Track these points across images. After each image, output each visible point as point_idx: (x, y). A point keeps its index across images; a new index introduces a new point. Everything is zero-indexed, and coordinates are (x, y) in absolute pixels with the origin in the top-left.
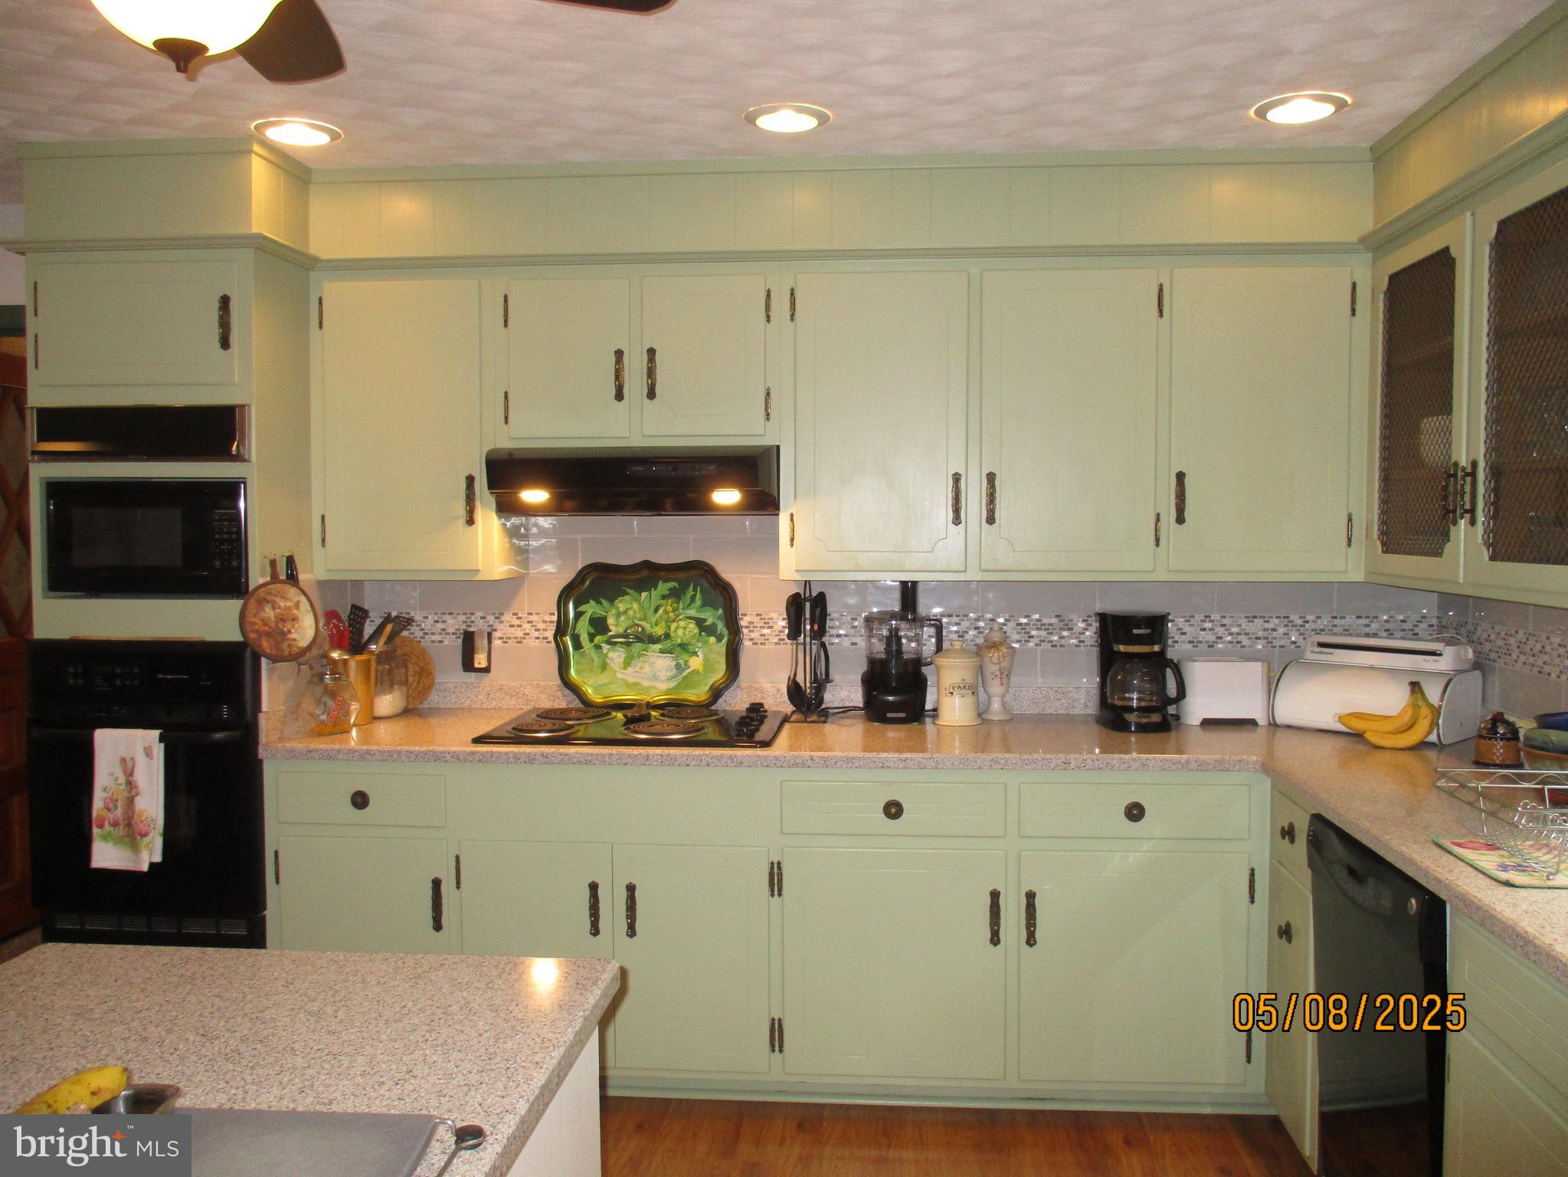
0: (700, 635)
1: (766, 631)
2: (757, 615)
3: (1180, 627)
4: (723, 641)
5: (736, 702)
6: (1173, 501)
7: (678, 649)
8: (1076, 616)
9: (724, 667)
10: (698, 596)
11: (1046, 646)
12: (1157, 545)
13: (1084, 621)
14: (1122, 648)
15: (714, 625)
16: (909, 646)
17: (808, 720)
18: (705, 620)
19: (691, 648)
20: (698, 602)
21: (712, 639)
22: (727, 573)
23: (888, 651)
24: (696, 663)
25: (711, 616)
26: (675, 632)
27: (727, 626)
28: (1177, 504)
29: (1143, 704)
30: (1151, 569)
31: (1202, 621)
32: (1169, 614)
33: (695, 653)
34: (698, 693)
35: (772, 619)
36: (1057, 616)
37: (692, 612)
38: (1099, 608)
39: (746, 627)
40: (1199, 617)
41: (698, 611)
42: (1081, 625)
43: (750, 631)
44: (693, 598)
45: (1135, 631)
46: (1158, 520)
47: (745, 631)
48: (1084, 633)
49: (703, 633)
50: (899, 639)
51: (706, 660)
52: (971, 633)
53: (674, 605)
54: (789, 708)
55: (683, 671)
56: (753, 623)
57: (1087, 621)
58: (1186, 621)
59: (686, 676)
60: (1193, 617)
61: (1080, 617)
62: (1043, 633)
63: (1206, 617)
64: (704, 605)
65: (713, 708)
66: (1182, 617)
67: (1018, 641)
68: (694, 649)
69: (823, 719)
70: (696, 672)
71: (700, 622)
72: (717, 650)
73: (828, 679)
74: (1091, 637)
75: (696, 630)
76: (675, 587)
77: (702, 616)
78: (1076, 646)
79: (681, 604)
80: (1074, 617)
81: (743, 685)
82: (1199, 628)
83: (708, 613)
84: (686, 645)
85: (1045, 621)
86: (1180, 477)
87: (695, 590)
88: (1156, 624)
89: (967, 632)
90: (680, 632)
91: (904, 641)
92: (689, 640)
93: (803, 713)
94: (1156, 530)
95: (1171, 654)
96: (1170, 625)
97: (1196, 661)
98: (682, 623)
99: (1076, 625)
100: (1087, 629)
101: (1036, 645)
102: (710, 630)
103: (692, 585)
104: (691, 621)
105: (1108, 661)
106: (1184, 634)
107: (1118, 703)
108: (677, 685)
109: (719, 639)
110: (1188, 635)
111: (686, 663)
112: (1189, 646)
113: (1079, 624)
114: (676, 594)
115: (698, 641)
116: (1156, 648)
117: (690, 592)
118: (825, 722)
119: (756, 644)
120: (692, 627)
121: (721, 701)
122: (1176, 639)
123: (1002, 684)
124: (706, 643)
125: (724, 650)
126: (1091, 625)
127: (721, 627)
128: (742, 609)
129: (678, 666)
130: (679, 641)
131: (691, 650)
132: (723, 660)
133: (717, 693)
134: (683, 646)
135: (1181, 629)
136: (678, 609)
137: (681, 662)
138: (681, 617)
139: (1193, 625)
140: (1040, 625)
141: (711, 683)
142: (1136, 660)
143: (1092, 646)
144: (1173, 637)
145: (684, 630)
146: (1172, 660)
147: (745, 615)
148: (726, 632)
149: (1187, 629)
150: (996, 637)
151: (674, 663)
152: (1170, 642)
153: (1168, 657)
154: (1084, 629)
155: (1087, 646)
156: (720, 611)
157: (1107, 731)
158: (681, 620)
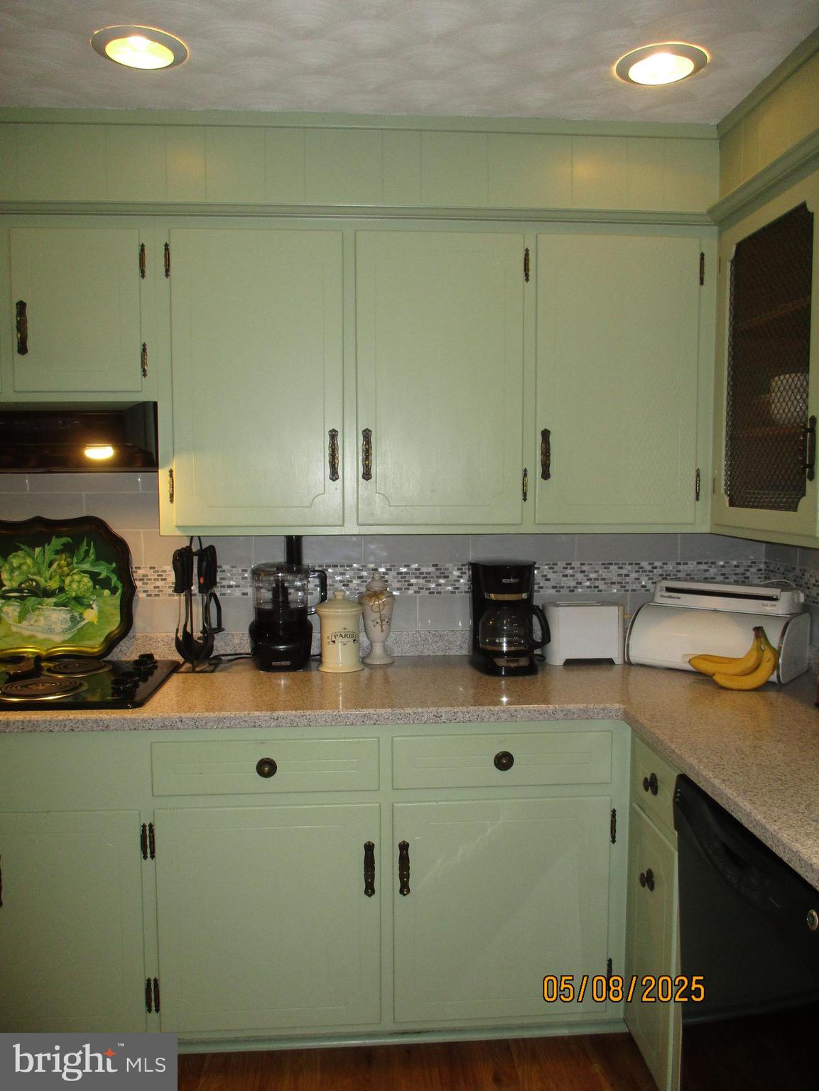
0: (94, 588)
1: (159, 583)
2: (151, 568)
3: (545, 573)
4: (117, 594)
5: (128, 653)
6: (539, 457)
7: (73, 602)
8: (451, 565)
9: (119, 619)
10: (92, 551)
11: (424, 593)
12: (525, 499)
13: (458, 569)
14: (493, 596)
15: (108, 579)
16: (296, 596)
17: (198, 669)
18: (99, 574)
19: (86, 601)
20: (92, 557)
21: (107, 592)
22: (120, 528)
23: (275, 600)
24: (91, 615)
25: (104, 570)
26: (70, 585)
27: (120, 578)
28: (542, 461)
29: (512, 649)
30: (519, 522)
31: (564, 568)
32: (535, 563)
33: (90, 606)
34: (93, 645)
35: (165, 571)
36: (434, 565)
37: (86, 566)
38: (472, 557)
39: (140, 580)
40: (561, 564)
41: (92, 565)
42: (456, 573)
43: (143, 584)
44: (87, 553)
45: (504, 581)
46: (525, 475)
47: (138, 584)
48: (459, 581)
49: (97, 587)
50: (285, 590)
51: (101, 612)
52: (354, 582)
53: (69, 560)
54: (178, 658)
55: (78, 622)
56: (147, 576)
57: (462, 569)
58: (550, 568)
59: (82, 628)
60: (557, 564)
61: (455, 565)
62: (422, 581)
63: (567, 564)
64: (98, 559)
65: (109, 658)
66: (547, 565)
67: (399, 589)
68: (89, 602)
69: (212, 668)
70: (91, 624)
71: (94, 576)
72: (112, 601)
73: (220, 628)
74: (465, 584)
75: (91, 584)
76: (69, 542)
77: (96, 570)
78: (452, 592)
79: (75, 558)
80: (449, 565)
81: (138, 635)
82: (561, 575)
83: (102, 567)
84: (83, 597)
85: (424, 570)
86: (546, 434)
87: (88, 545)
88: (522, 574)
89: (351, 581)
90: (75, 586)
91: (290, 591)
92: (83, 594)
93: (192, 663)
94: (524, 485)
95: (537, 601)
96: (536, 572)
97: (558, 606)
98: (76, 577)
99: (452, 573)
100: (461, 577)
101: (415, 592)
102: (105, 583)
103: (85, 541)
104: (86, 575)
105: (481, 608)
106: (549, 580)
107: (489, 648)
108: (73, 637)
109: (114, 591)
110: (552, 581)
111: (81, 615)
112: (553, 591)
113: (455, 573)
114: (69, 550)
115: (93, 594)
116: (524, 596)
117: (84, 547)
118: (212, 672)
119: (150, 595)
120: (87, 580)
121: (115, 650)
122: (541, 585)
123: (382, 631)
124: (100, 595)
125: (118, 602)
126: (465, 573)
127: (114, 579)
128: (135, 563)
129: (73, 619)
130: (74, 594)
131: (86, 603)
132: (118, 612)
133: (112, 642)
134: (78, 600)
135: (545, 576)
136: (72, 563)
137: (76, 614)
138: (75, 571)
139: (556, 572)
140: (419, 574)
141: (106, 634)
142: (505, 608)
143: (466, 592)
144: (539, 583)
145: (79, 583)
146: (538, 607)
147: (139, 568)
148: (120, 585)
149: (550, 576)
150: (377, 586)
151: (69, 616)
152: (536, 587)
153: (534, 604)
154: (458, 577)
155: (462, 592)
156: (114, 565)
157: (479, 674)
158: (74, 574)
